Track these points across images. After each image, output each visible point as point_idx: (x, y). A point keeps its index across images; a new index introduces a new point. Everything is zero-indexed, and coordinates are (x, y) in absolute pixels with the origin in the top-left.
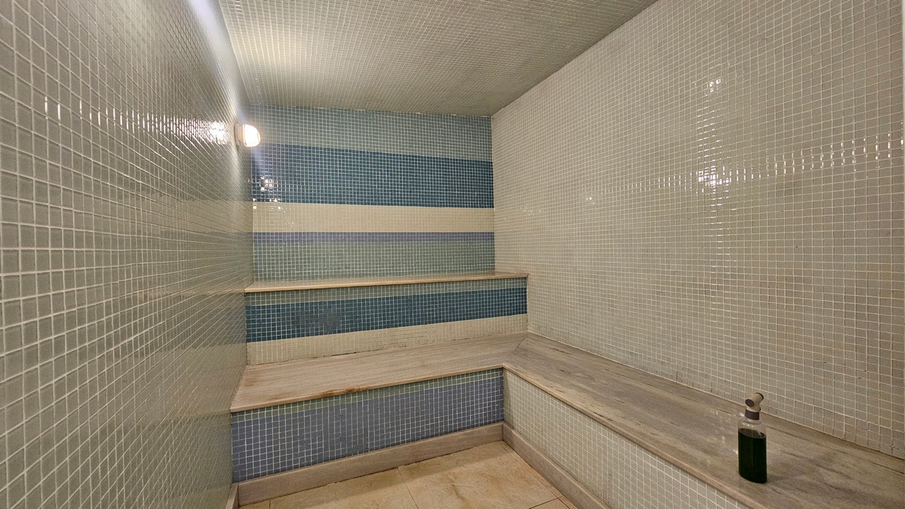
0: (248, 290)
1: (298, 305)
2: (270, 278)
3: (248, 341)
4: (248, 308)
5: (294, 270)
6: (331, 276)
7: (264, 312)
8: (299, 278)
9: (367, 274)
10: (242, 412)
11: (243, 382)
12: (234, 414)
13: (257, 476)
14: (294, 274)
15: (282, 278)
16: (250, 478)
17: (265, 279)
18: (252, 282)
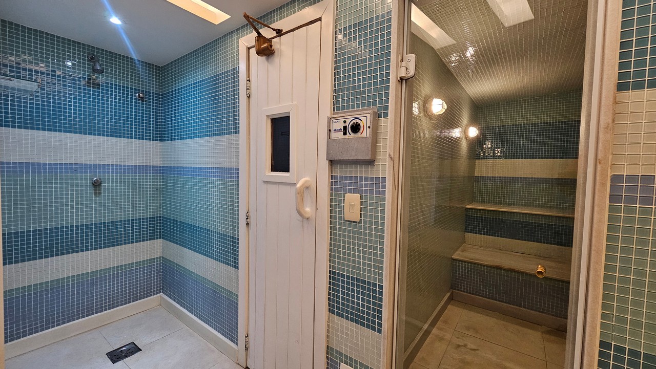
0: (467, 206)
1: (493, 219)
2: (482, 201)
3: (466, 232)
4: (466, 215)
5: (496, 199)
6: (522, 205)
7: (474, 219)
8: (499, 203)
9: (547, 207)
10: (457, 260)
11: (460, 249)
12: (453, 259)
13: (461, 291)
14: (496, 200)
15: (489, 202)
16: (458, 290)
17: (479, 201)
18: (471, 202)
